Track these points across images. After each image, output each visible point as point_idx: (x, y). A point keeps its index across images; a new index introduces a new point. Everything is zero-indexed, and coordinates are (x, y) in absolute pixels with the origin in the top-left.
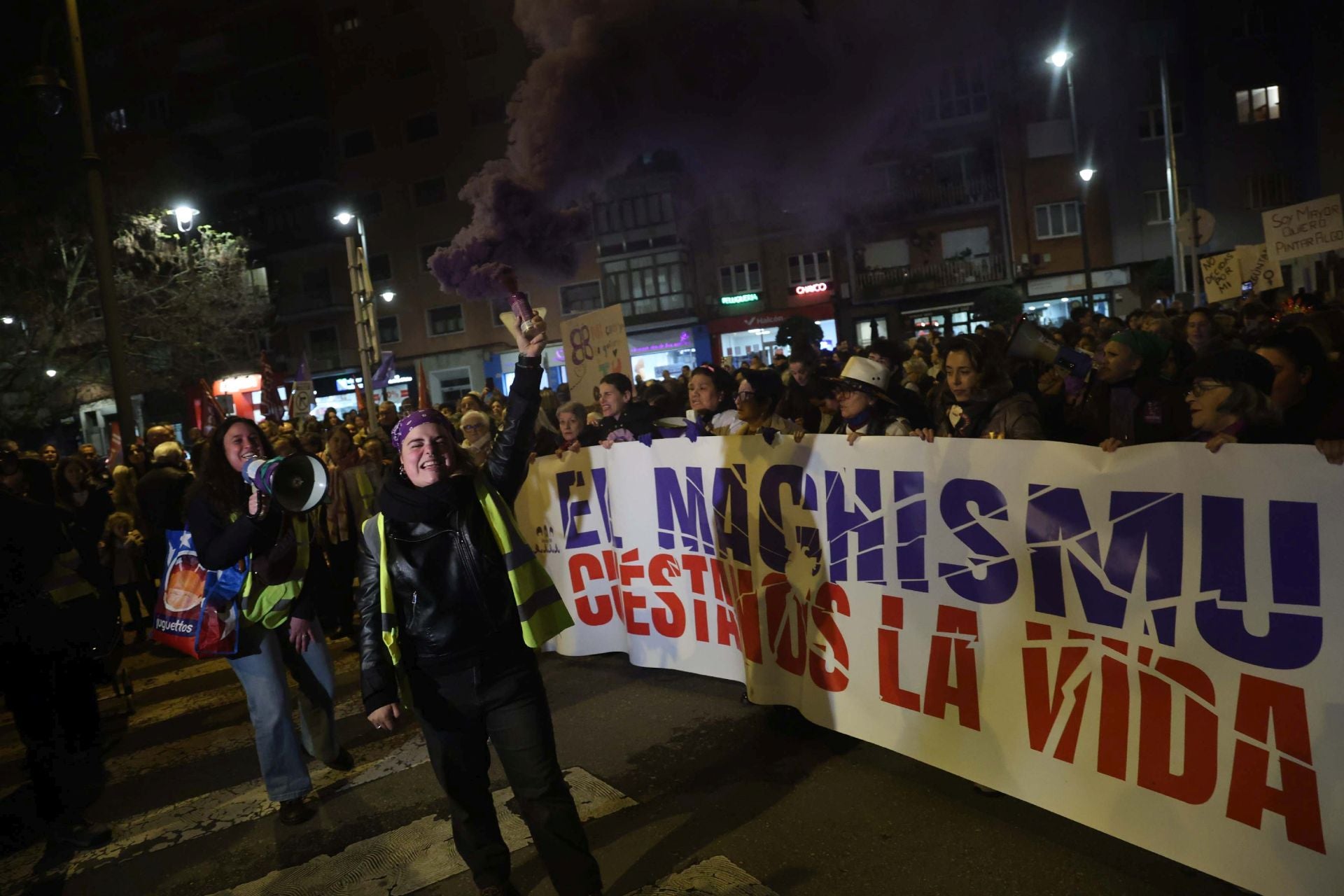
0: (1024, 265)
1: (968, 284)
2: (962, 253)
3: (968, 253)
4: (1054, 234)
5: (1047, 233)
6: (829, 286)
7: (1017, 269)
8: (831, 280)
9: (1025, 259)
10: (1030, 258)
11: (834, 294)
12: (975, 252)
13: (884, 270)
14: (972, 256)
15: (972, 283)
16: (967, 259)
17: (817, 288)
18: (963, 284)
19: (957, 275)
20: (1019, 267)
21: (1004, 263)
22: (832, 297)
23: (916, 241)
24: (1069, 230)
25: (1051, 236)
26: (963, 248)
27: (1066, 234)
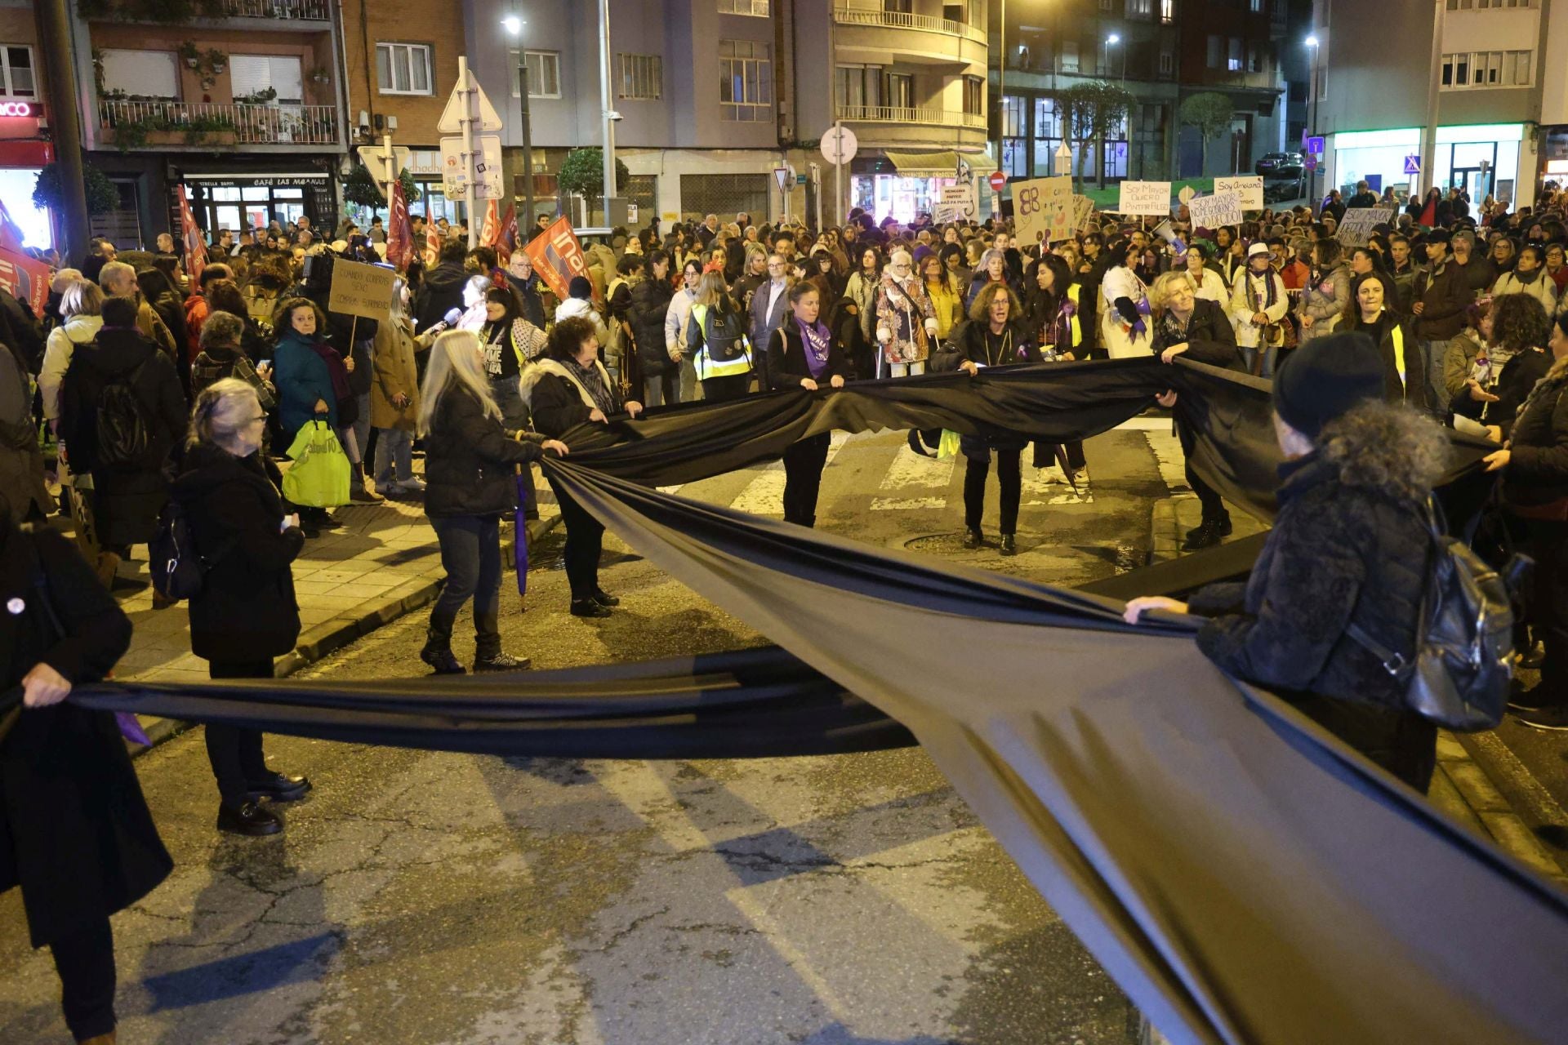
0: (363, 128)
1: (281, 143)
2: (261, 93)
3: (271, 94)
4: (400, 88)
5: (390, 86)
6: (36, 110)
7: (354, 131)
8: (36, 99)
9: (365, 120)
10: (371, 117)
11: (45, 125)
12: (280, 95)
13: (133, 98)
14: (275, 101)
15: (289, 144)
16: (269, 103)
17: (12, 109)
18: (276, 143)
19: (264, 128)
20: (357, 130)
21: (335, 121)
22: (41, 130)
23: (192, 61)
24: (417, 88)
25: (394, 91)
26: (263, 85)
27: (413, 92)
